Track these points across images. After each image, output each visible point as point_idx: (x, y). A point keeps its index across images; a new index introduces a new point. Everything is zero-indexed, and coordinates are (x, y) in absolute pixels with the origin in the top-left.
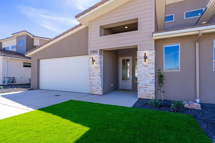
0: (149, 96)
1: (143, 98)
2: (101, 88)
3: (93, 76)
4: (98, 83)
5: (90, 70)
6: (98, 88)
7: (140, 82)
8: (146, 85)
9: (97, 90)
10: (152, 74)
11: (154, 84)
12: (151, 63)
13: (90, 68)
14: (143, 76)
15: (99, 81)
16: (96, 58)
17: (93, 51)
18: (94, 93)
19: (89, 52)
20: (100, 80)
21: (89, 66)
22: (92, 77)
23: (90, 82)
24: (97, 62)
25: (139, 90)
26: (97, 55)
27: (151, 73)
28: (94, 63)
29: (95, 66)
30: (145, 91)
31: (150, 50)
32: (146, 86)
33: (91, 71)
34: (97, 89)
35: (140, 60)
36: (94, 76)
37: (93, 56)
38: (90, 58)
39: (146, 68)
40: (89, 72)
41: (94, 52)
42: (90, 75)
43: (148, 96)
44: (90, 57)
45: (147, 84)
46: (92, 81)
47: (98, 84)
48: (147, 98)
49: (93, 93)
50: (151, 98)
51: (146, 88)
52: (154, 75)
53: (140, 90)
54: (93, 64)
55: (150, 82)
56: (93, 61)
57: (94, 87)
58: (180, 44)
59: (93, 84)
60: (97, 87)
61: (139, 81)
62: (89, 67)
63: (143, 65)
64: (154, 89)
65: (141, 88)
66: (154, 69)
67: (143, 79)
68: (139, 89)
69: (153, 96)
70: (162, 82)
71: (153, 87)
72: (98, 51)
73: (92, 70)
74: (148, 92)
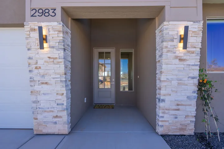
0: (185, 127)
1: (170, 134)
2: (65, 117)
3: (43, 83)
4: (60, 102)
5: (34, 66)
6: (57, 117)
7: (167, 98)
8: (178, 105)
9: (56, 123)
10: (194, 78)
12: (193, 53)
13: (30, 61)
14: (175, 82)
15: (60, 97)
16: (52, 32)
17: (41, 11)
18: (45, 131)
19: (28, 13)
20: (63, 94)
21: (30, 54)
22: (37, 88)
23: (34, 102)
25: (163, 117)
26: (55, 23)
27: (192, 75)
28: (45, 45)
29: (49, 56)
30: (176, 118)
32: (179, 107)
33: (36, 68)
34: (56, 120)
35: (170, 43)
36: (46, 83)
37: (43, 24)
38: (33, 30)
39: (182, 65)
40: (30, 71)
41: (44, 13)
42: (32, 80)
43: (181, 129)
44: (33, 27)
45: (182, 101)
46: (39, 98)
47: (57, 105)
48: (178, 134)
49: (41, 131)
50: (187, 133)
51: (178, 110)
52: (197, 81)
53: (165, 116)
54: (42, 47)
55: (188, 97)
56: (43, 39)
57: (46, 114)
59: (42, 105)
60: (55, 115)
61: (164, 95)
62: (30, 58)
63: (176, 57)
64: (194, 113)
65: (167, 111)
67: (173, 89)
68: (164, 113)
69: (192, 127)
71: (192, 109)
72: (59, 12)
73: (38, 66)
74: (181, 119)
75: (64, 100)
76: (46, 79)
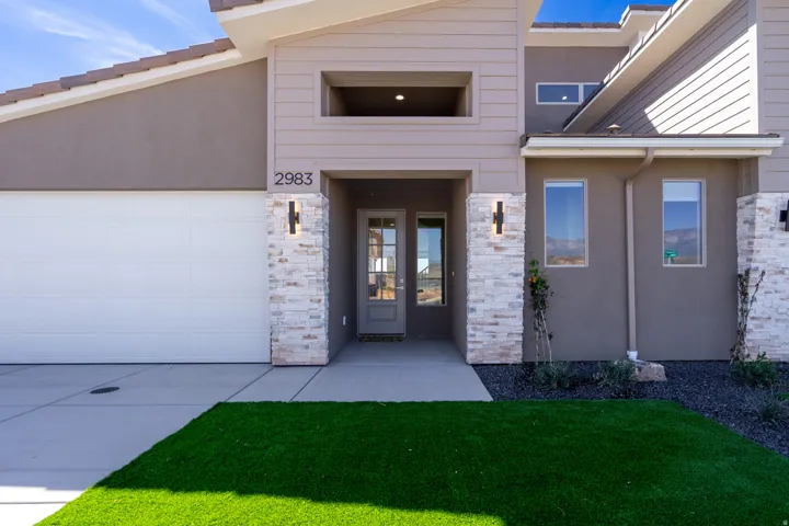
0: (506, 351)
1: (485, 362)
2: (322, 336)
3: (289, 284)
4: (314, 313)
5: (277, 258)
6: (309, 337)
7: (479, 306)
8: (496, 316)
9: (307, 347)
10: (516, 275)
11: (519, 312)
12: (514, 237)
13: (272, 250)
14: (489, 282)
15: (316, 306)
16: (306, 208)
17: (289, 176)
18: (290, 361)
19: (271, 179)
20: (320, 301)
21: (271, 239)
22: (280, 291)
23: (274, 314)
24: (308, 226)
25: (473, 336)
26: (313, 195)
27: (513, 271)
28: (297, 227)
29: (301, 242)
30: (494, 337)
31: (513, 194)
32: (498, 320)
33: (280, 261)
34: (306, 342)
35: (480, 224)
36: (295, 284)
37: (294, 197)
38: (278, 204)
39: (498, 257)
40: (270, 265)
41: (295, 179)
42: (273, 279)
43: (501, 355)
44: (278, 200)
45: (501, 310)
46: (283, 307)
47: (311, 317)
48: (498, 362)
49: (284, 360)
50: (510, 361)
51: (497, 324)
52: (521, 280)
53: (478, 333)
54: (293, 231)
55: (510, 304)
56: (294, 218)
57: (292, 333)
58: (586, 182)
59: (287, 318)
60: (307, 333)
61: (475, 301)
62: (271, 246)
63: (490, 245)
64: (520, 329)
65: (478, 327)
66: (522, 260)
67: (489, 292)
68: (475, 329)
69: (519, 350)
70: (543, 302)
71: (517, 324)
72: (317, 178)
73: (284, 257)
74: (502, 338)
75: (322, 310)
76: (295, 278)
